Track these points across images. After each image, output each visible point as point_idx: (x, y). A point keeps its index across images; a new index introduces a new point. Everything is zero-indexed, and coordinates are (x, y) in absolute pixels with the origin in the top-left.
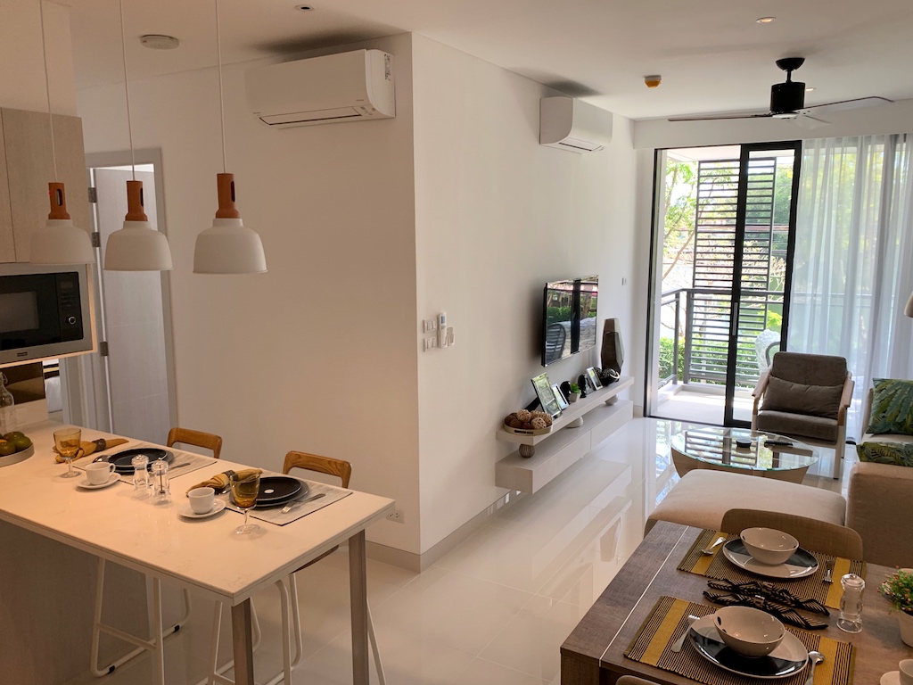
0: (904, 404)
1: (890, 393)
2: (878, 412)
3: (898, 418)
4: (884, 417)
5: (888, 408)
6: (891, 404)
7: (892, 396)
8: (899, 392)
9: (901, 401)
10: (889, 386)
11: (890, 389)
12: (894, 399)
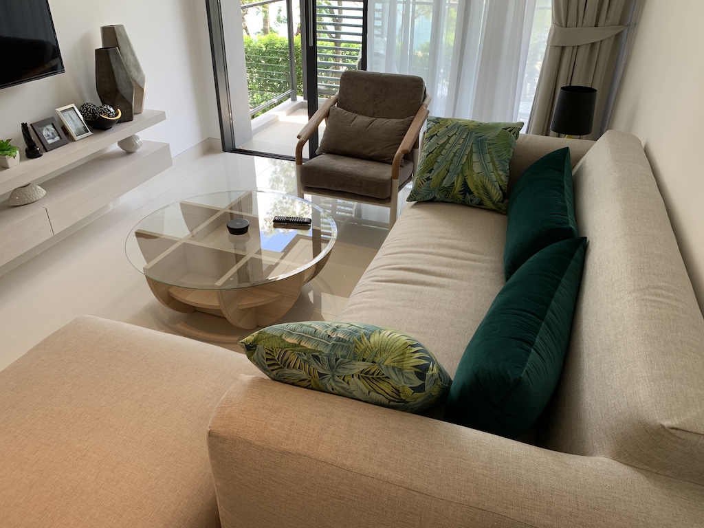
0: (455, 159)
1: (441, 142)
2: (422, 172)
3: (445, 182)
4: (428, 179)
5: (435, 166)
6: (440, 159)
7: (443, 146)
8: (451, 141)
9: (452, 155)
10: (442, 130)
11: (443, 135)
12: (444, 152)
